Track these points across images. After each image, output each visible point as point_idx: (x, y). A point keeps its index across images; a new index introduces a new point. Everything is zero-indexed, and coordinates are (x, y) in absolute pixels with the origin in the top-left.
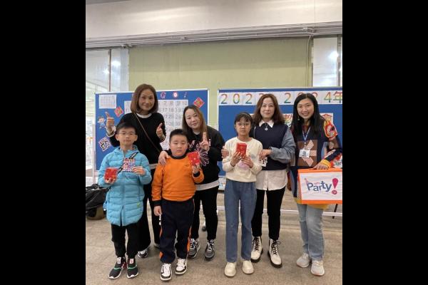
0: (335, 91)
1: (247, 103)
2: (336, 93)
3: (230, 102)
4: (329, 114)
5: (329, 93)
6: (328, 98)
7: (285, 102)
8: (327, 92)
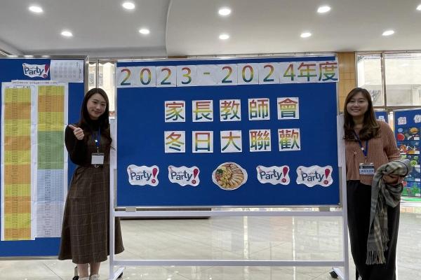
0: (300, 63)
1: (162, 83)
2: (302, 65)
3: (135, 83)
4: (291, 99)
5: (291, 66)
6: (289, 73)
7: (223, 81)
8: (288, 64)
